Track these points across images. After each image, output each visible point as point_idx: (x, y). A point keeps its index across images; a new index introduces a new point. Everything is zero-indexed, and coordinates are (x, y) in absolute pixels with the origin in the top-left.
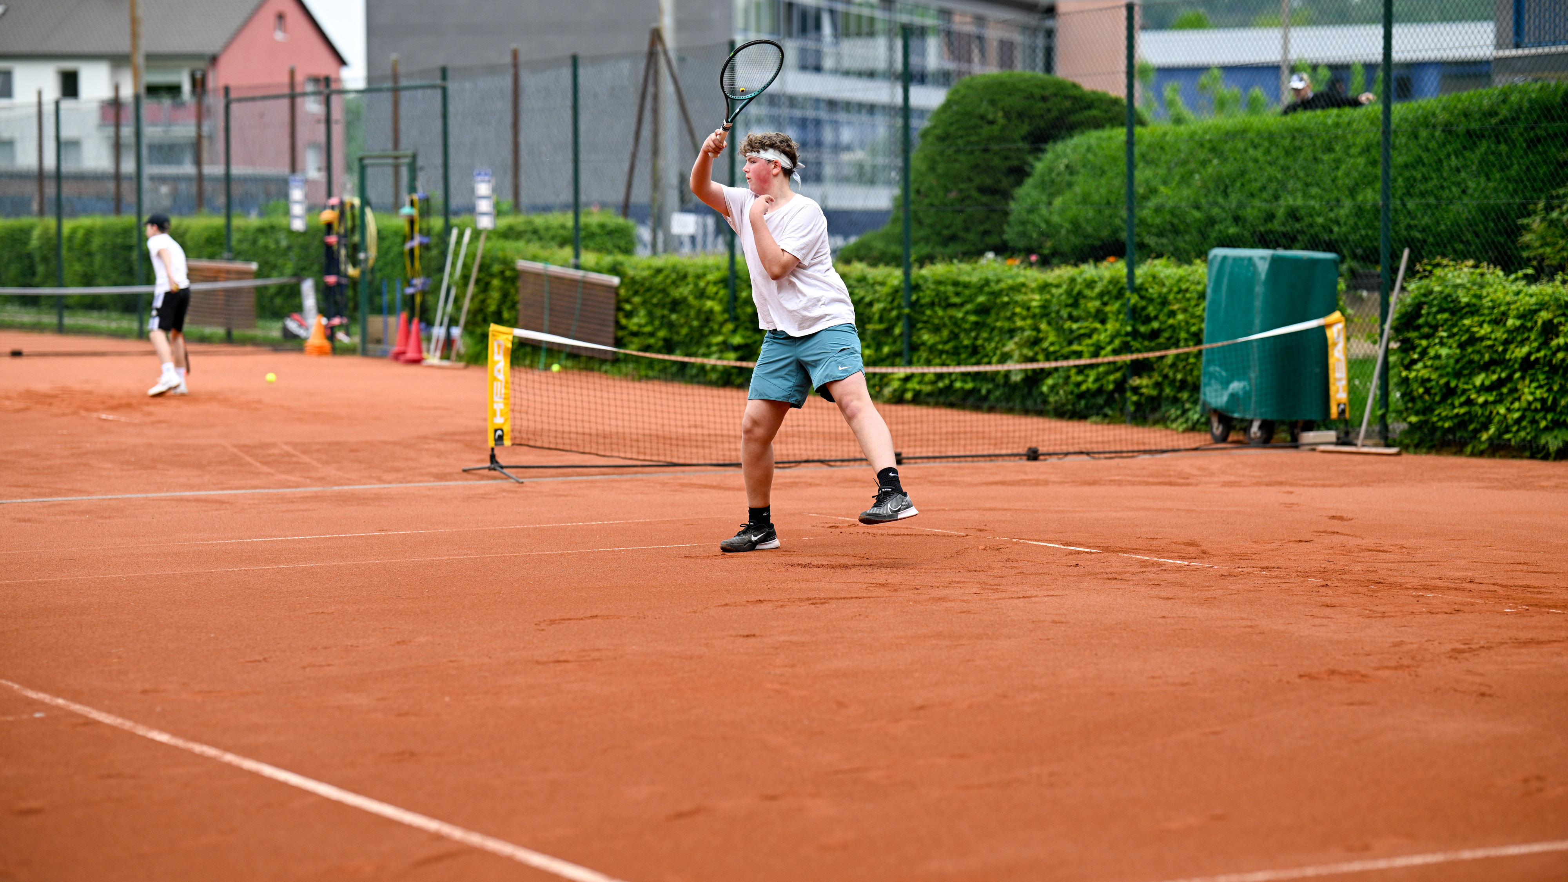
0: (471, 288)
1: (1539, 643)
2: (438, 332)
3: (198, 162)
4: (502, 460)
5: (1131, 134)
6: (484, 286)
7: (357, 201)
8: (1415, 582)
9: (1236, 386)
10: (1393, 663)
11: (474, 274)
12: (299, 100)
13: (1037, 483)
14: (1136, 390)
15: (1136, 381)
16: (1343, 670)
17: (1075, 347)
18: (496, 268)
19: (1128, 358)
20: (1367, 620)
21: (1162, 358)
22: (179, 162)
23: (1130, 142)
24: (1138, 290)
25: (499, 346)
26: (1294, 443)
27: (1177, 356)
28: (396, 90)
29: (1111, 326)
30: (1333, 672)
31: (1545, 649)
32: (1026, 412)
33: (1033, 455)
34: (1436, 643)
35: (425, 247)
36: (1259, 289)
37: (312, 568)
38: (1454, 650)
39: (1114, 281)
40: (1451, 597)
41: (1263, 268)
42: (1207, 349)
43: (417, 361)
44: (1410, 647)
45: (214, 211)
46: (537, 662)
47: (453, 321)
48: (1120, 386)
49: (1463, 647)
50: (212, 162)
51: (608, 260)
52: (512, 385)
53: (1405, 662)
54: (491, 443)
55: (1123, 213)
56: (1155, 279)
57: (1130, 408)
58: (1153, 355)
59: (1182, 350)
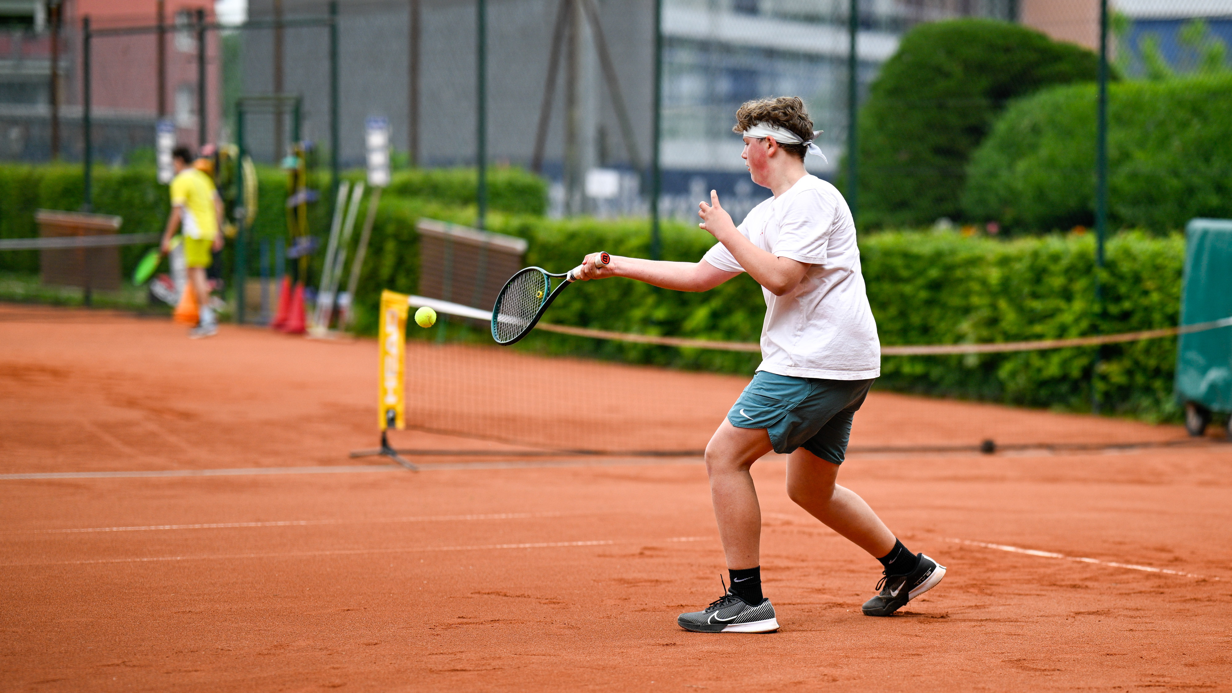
0: (362, 252)
2: (325, 299)
3: (53, 101)
4: (395, 443)
5: (1103, 92)
6: (376, 249)
7: (232, 150)
9: (1215, 374)
11: (366, 235)
12: (169, 36)
13: (992, 479)
14: (1104, 377)
15: (1103, 367)
17: (1038, 328)
18: (390, 229)
19: (1095, 341)
21: (1133, 343)
22: (31, 100)
23: (1103, 100)
24: (1110, 266)
25: (393, 316)
27: (1152, 342)
28: (279, 26)
29: (1078, 305)
32: (981, 399)
33: (989, 448)
35: (311, 205)
37: (178, 562)
39: (1082, 256)
42: (1189, 335)
43: (300, 331)
45: (70, 158)
46: (431, 671)
47: (341, 288)
48: (1087, 373)
50: (69, 102)
51: (516, 222)
52: (408, 362)
54: (382, 424)
55: (1094, 179)
56: (1128, 254)
57: (1098, 397)
58: (1124, 338)
59: (1156, 333)
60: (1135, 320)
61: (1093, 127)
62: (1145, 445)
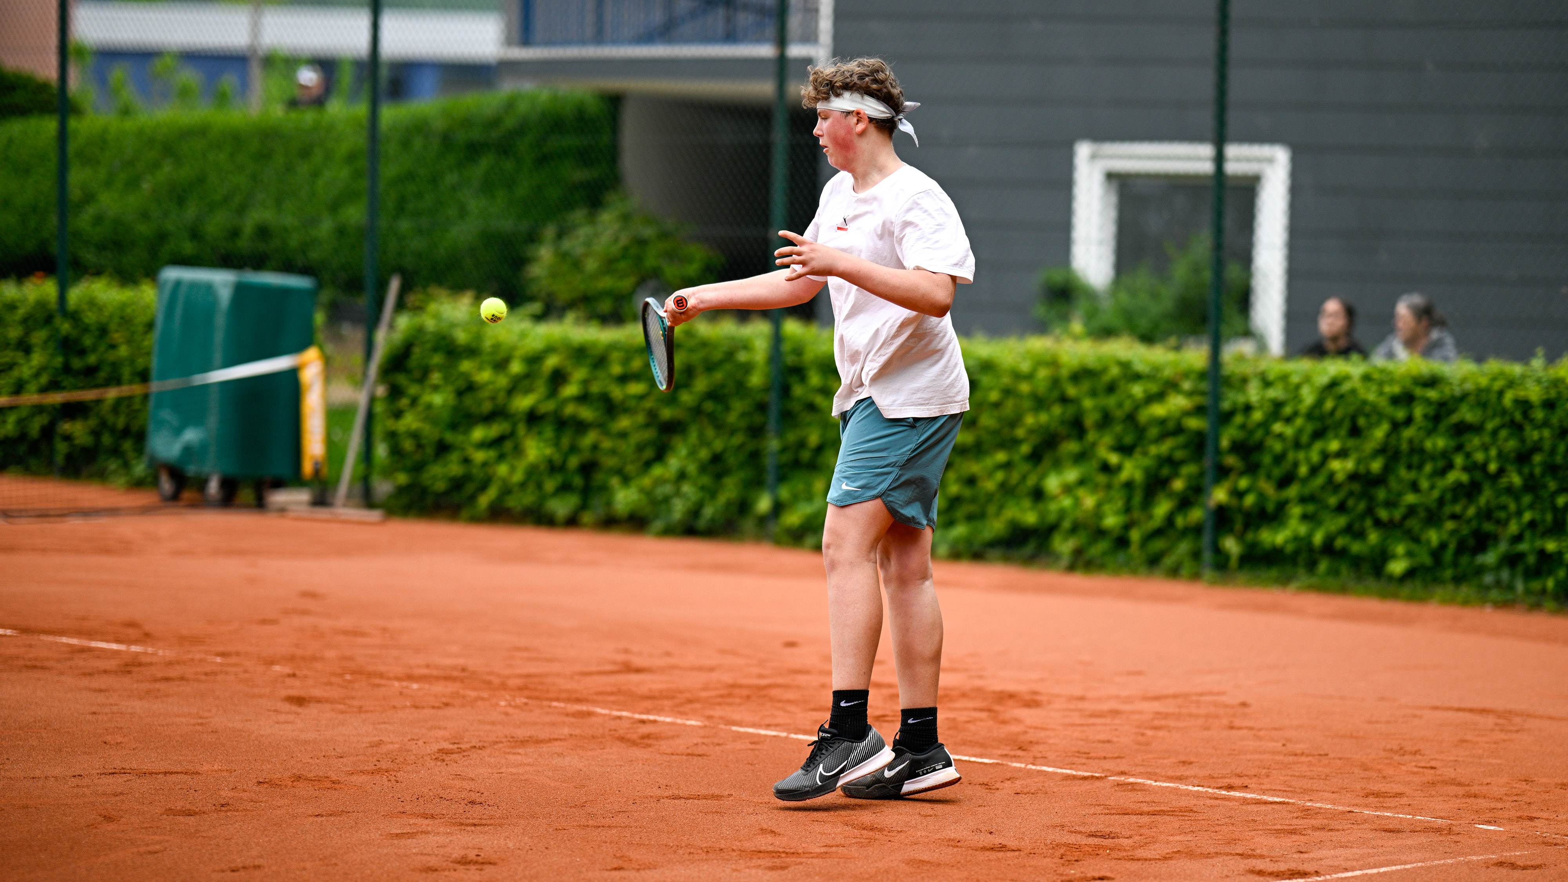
1: (539, 742)
5: (63, 126)
8: (399, 670)
9: (191, 435)
10: (371, 767)
14: (67, 438)
15: (66, 427)
16: (311, 775)
19: (57, 398)
20: (341, 717)
21: (99, 402)
23: (63, 135)
24: (74, 317)
26: (260, 504)
27: (119, 401)
29: (37, 359)
30: (298, 778)
31: (545, 748)
34: (420, 743)
36: (220, 321)
38: (440, 751)
39: (41, 304)
40: (439, 688)
41: (225, 295)
42: (161, 394)
44: (390, 747)
48: (48, 432)
49: (451, 747)
53: (384, 765)
55: (53, 220)
56: (92, 303)
57: (60, 459)
58: (88, 395)
59: (125, 390)
60: (102, 375)
61: (53, 164)
62: (113, 512)
